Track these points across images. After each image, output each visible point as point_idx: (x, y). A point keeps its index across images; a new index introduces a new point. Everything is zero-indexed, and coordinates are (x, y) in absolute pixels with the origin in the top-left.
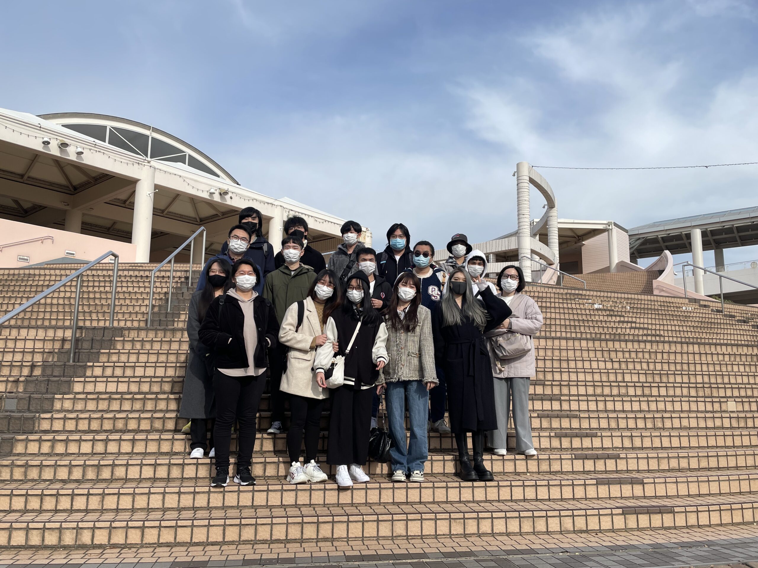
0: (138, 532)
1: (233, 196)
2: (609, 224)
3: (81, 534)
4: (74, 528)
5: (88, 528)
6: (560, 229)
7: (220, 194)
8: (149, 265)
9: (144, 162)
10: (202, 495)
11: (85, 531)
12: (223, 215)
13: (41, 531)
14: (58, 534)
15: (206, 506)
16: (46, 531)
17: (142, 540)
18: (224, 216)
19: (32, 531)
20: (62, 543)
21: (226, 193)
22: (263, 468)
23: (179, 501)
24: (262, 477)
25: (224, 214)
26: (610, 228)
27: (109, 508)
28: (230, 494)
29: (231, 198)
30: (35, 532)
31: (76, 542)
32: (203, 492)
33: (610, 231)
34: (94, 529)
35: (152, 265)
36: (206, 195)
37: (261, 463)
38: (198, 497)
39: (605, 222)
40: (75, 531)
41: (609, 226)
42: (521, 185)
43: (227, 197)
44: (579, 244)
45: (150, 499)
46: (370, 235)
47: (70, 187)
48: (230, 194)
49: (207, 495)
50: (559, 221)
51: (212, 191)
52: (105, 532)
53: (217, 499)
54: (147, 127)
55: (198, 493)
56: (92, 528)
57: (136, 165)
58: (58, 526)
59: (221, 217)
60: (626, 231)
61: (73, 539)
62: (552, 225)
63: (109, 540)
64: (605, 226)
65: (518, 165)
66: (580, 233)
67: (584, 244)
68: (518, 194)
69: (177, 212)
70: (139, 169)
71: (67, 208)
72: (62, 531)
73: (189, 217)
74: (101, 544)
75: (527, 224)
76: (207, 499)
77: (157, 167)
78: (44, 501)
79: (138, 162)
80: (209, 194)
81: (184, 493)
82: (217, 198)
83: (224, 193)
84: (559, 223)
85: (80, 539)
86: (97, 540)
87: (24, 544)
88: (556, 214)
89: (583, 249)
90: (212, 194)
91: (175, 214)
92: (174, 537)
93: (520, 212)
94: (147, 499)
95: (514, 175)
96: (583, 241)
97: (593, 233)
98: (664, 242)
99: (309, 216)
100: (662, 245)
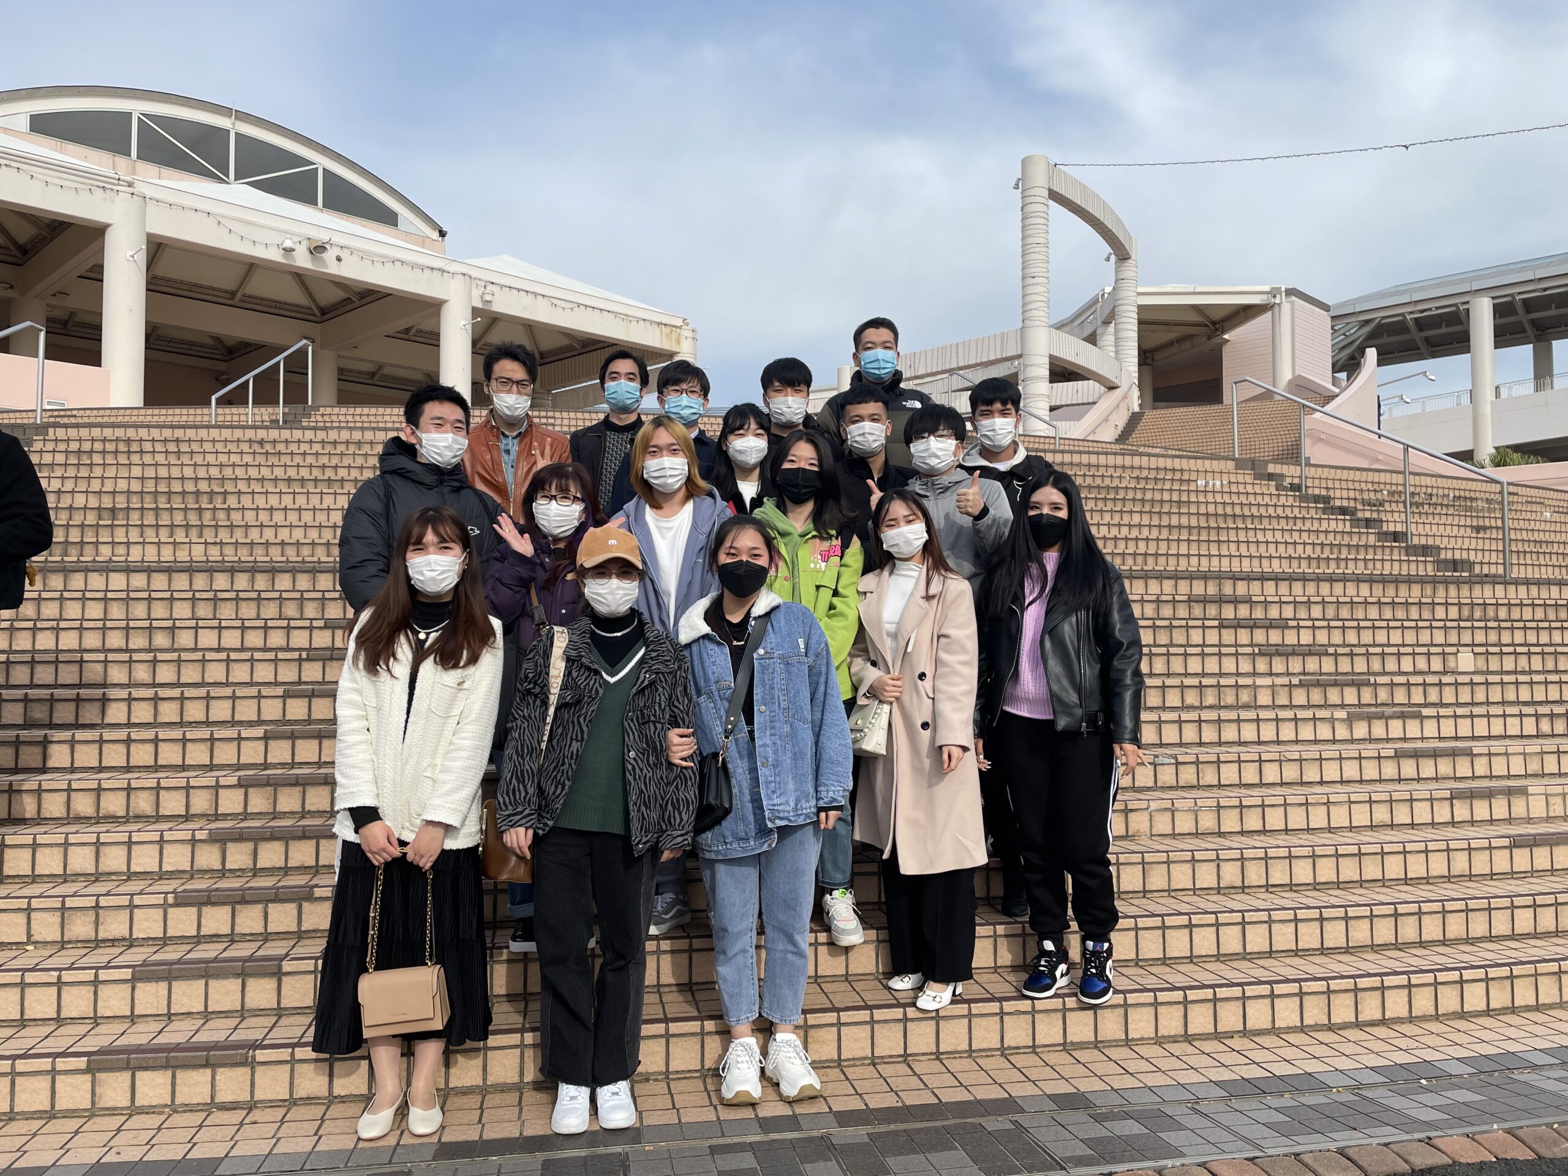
1: (344, 255)
2: (1274, 293)
6: (1141, 308)
7: (310, 251)
8: (142, 412)
9: (119, 185)
21: (324, 248)
26: (1277, 301)
29: (339, 259)
33: (1276, 308)
35: (149, 412)
39: (1267, 288)
41: (1275, 297)
42: (1030, 208)
43: (329, 258)
44: (1216, 341)
46: (690, 334)
48: (333, 251)
50: (1140, 290)
51: (288, 244)
54: (225, 111)
57: (98, 193)
59: (357, 304)
60: (1326, 307)
62: (1124, 298)
64: (1265, 297)
65: (1024, 163)
66: (1216, 316)
67: (1228, 341)
70: (105, 200)
71: (11, 294)
75: (1041, 298)
77: (149, 194)
79: (102, 184)
80: (281, 251)
82: (302, 260)
83: (318, 249)
84: (1139, 294)
88: (1132, 274)
89: (1226, 351)
90: (288, 251)
91: (262, 299)
93: (1027, 271)
95: (1016, 187)
96: (1224, 332)
97: (1242, 314)
98: (1421, 330)
99: (536, 294)
100: (1417, 336)
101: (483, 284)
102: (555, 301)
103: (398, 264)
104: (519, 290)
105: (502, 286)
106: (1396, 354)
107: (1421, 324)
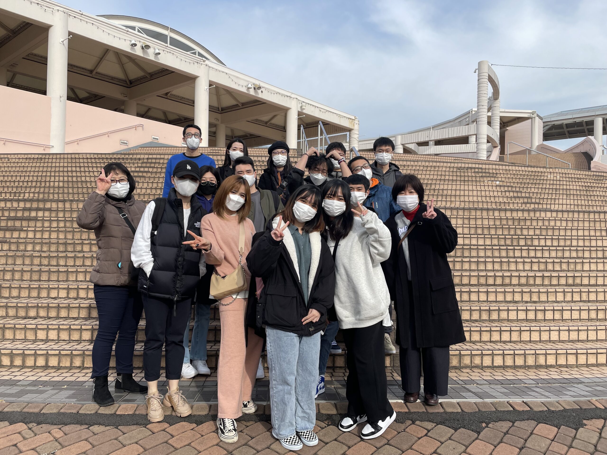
1: (264, 90)
2: (533, 113)
3: (538, 358)
4: (533, 354)
5: (542, 354)
7: (255, 88)
8: (209, 149)
9: (201, 61)
10: (583, 332)
11: (541, 356)
12: (243, 105)
13: (513, 356)
14: (524, 358)
15: (586, 339)
16: (516, 356)
18: (244, 107)
19: (506, 356)
20: (527, 364)
21: (259, 88)
22: (596, 313)
23: (569, 336)
24: (595, 319)
26: (534, 116)
29: (262, 92)
30: (508, 356)
31: (536, 363)
33: (534, 119)
34: (546, 354)
36: (244, 90)
37: (595, 310)
38: (581, 333)
40: (534, 356)
42: (481, 80)
43: (259, 91)
45: (551, 334)
46: (357, 122)
47: (128, 81)
48: (262, 89)
49: (586, 332)
51: (250, 86)
52: (554, 357)
53: (592, 335)
54: (166, 28)
55: (581, 330)
56: (544, 354)
57: (196, 64)
58: (523, 353)
60: (542, 119)
61: (533, 361)
63: (556, 363)
64: (529, 114)
65: (480, 64)
67: (508, 130)
68: (478, 89)
70: (198, 67)
71: (126, 99)
72: (526, 356)
74: (551, 365)
75: (485, 113)
76: (586, 334)
77: (210, 65)
79: (197, 61)
80: (246, 88)
81: (572, 330)
82: (252, 92)
83: (257, 88)
85: (538, 362)
86: (549, 362)
87: (502, 365)
88: (498, 105)
89: (507, 133)
90: (249, 88)
92: (596, 360)
93: (480, 103)
94: (549, 335)
95: (475, 72)
96: (507, 127)
97: (517, 120)
98: (567, 128)
99: (315, 107)
100: (566, 130)
101: (301, 102)
102: (321, 109)
103: (278, 94)
104: (311, 105)
105: (306, 103)
106: (556, 136)
107: (568, 125)
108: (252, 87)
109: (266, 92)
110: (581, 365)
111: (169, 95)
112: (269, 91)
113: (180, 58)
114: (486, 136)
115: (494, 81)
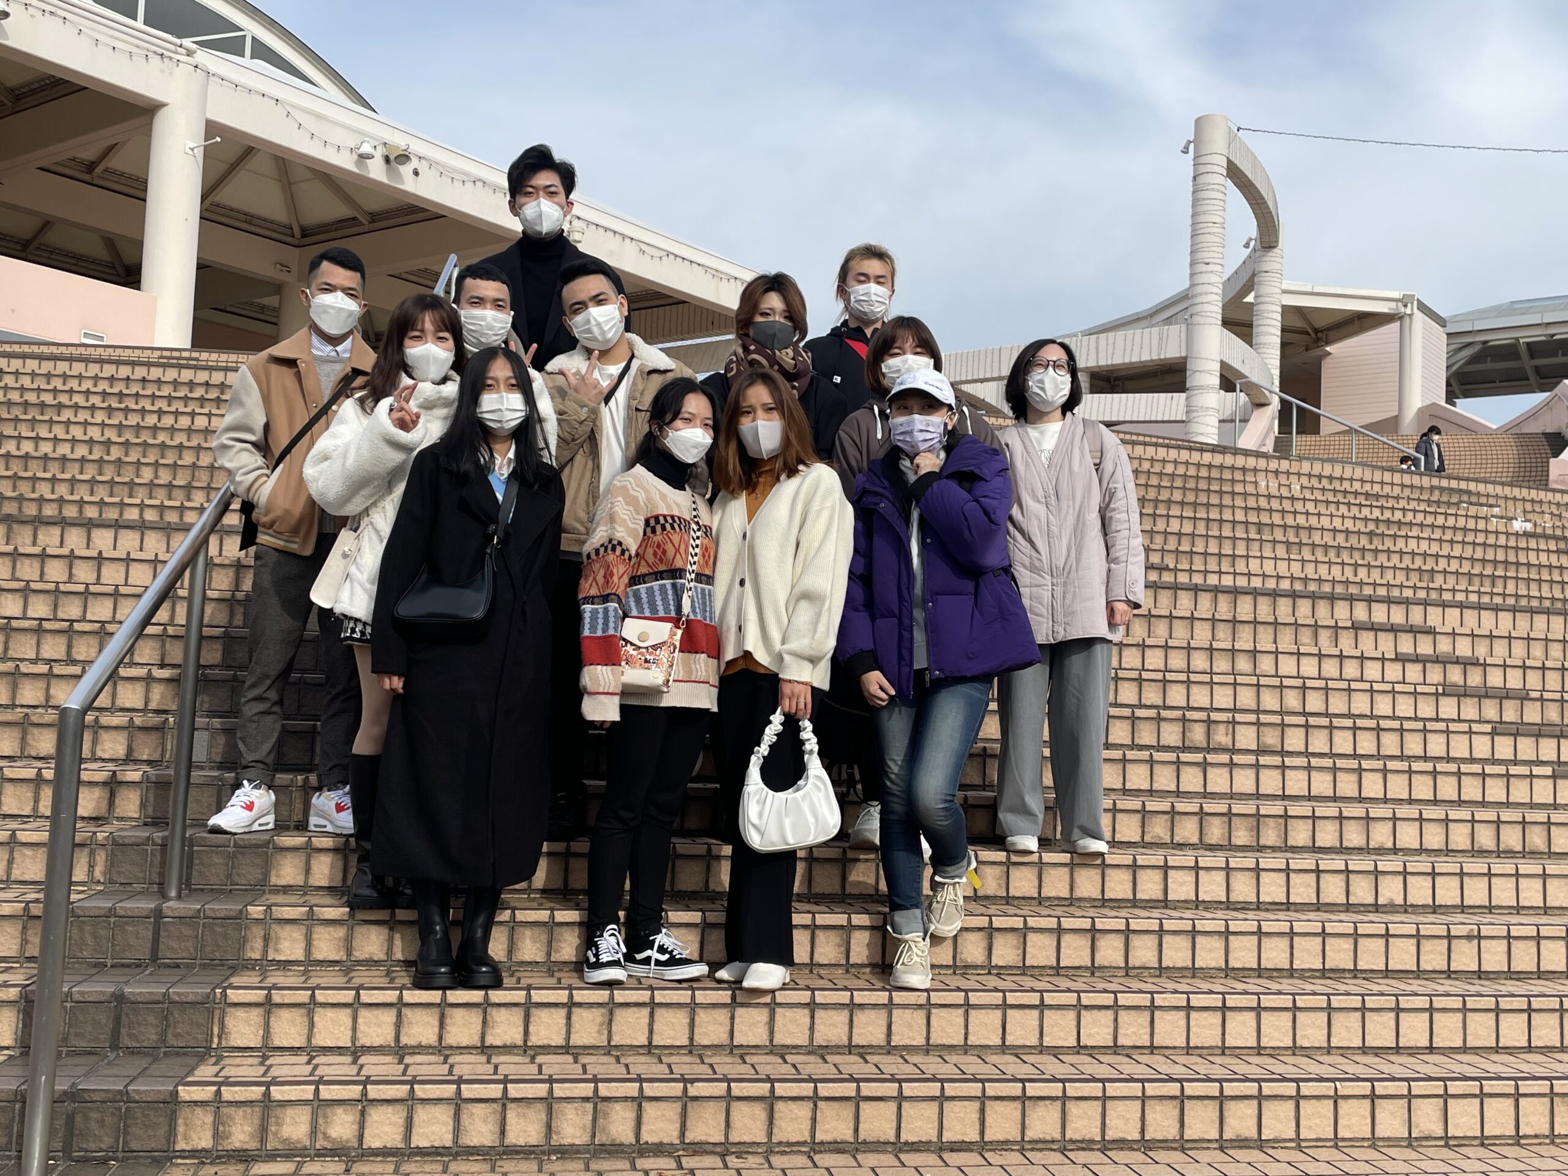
0: (759, 1112)
1: (422, 167)
2: (1405, 301)
3: (606, 1115)
4: (586, 1099)
5: (626, 1099)
6: (1286, 310)
7: (387, 160)
8: (191, 354)
9: (176, 53)
10: (872, 1014)
11: (618, 1106)
12: (373, 221)
13: (497, 1107)
14: (543, 1116)
15: (883, 1043)
16: (510, 1106)
17: (770, 1134)
18: (377, 225)
19: (470, 1106)
20: (556, 1140)
21: (404, 158)
22: (984, 944)
23: (812, 1028)
24: (982, 967)
25: (375, 217)
26: (1408, 311)
27: (629, 1042)
28: (944, 1012)
29: (416, 173)
30: (479, 1109)
31: (594, 1136)
32: (875, 1006)
33: (1407, 319)
34: (640, 1100)
36: (345, 161)
37: (980, 929)
38: (860, 1017)
39: (1396, 295)
40: (589, 1106)
41: (1405, 306)
42: (1202, 179)
43: (406, 170)
44: (1317, 352)
48: (414, 163)
49: (883, 1014)
50: (1284, 287)
51: (366, 148)
52: (672, 1111)
53: (910, 1026)
55: (861, 1006)
56: (633, 1099)
57: (155, 60)
58: (544, 1094)
59: (366, 229)
60: (1441, 322)
61: (584, 1128)
62: (1267, 296)
63: (682, 1134)
64: (1393, 305)
65: (1198, 122)
66: (1321, 323)
67: (1329, 354)
68: (1194, 206)
69: (234, 205)
70: (162, 71)
72: (555, 1106)
73: (272, 222)
74: (661, 1144)
75: (1215, 290)
76: (883, 1023)
77: (212, 68)
78: (448, 1021)
79: (160, 51)
80: (355, 157)
81: (825, 1006)
82: (376, 171)
83: (396, 159)
84: (1284, 292)
85: (604, 1130)
86: (651, 1132)
88: (1278, 266)
89: (1327, 366)
90: (364, 157)
92: (852, 1125)
93: (1199, 255)
95: (1186, 151)
96: (1328, 343)
97: (1357, 322)
98: (1532, 357)
99: (624, 237)
100: (1528, 363)
102: (644, 247)
104: (606, 229)
105: (589, 223)
106: (1498, 384)
107: (1534, 349)
108: (379, 154)
109: (434, 173)
110: (789, 1144)
111: (99, 170)
112: (443, 171)
113: (90, 37)
114: (1217, 367)
115: (1252, 185)
